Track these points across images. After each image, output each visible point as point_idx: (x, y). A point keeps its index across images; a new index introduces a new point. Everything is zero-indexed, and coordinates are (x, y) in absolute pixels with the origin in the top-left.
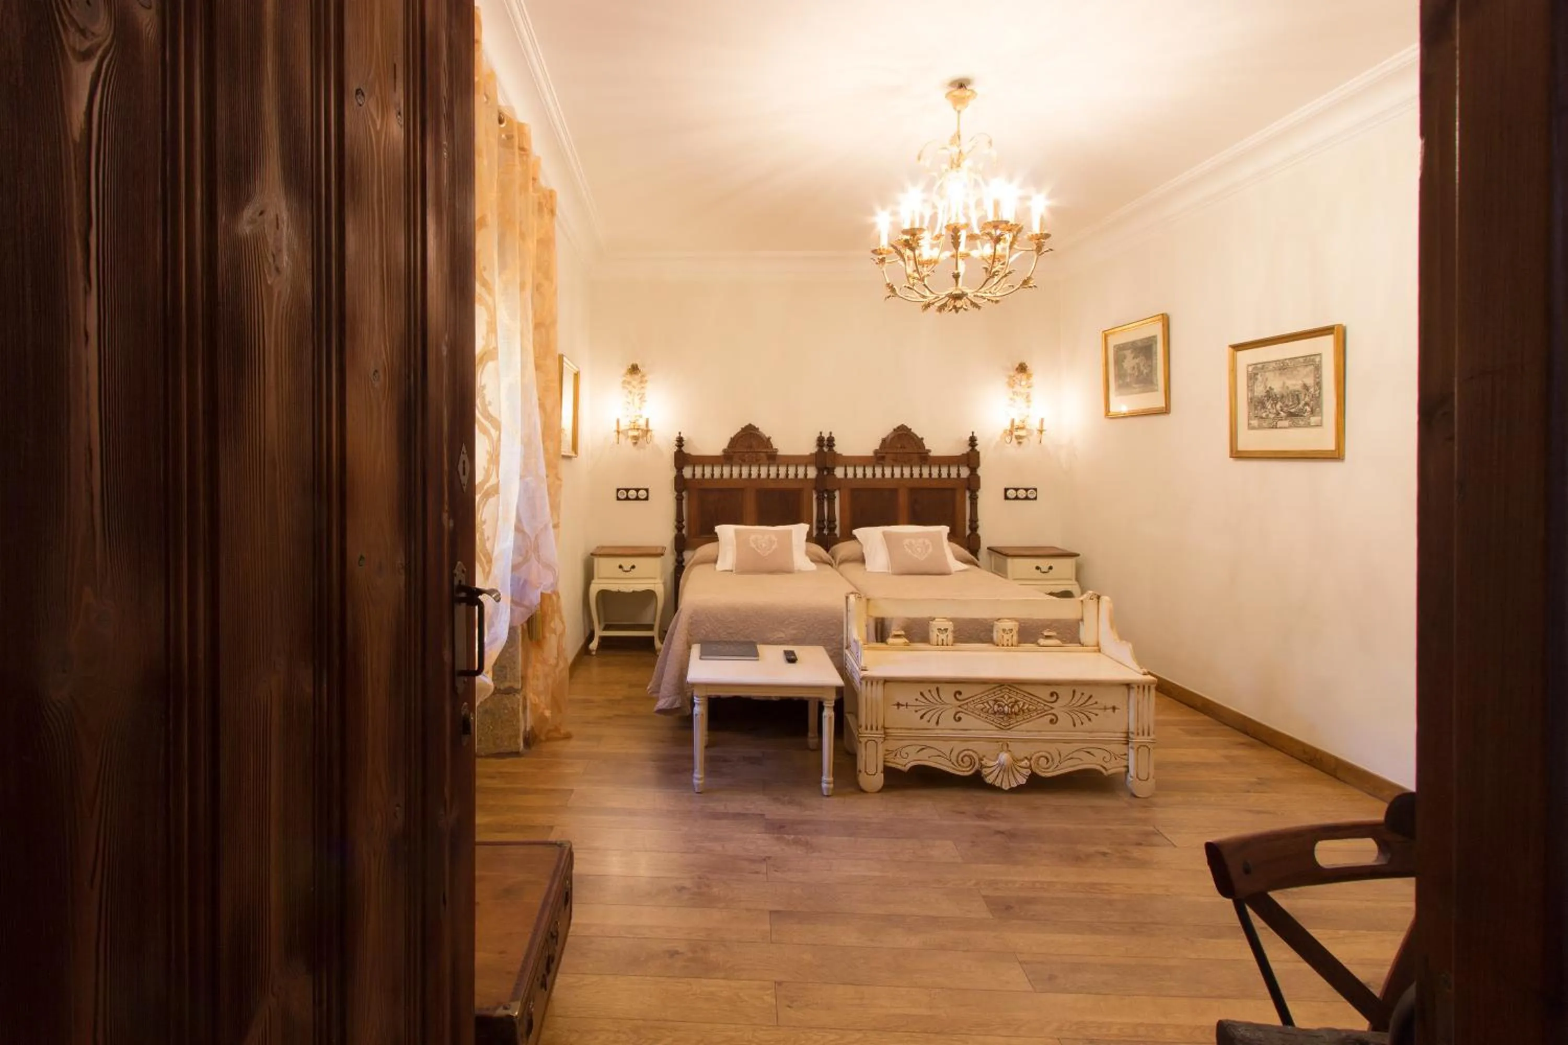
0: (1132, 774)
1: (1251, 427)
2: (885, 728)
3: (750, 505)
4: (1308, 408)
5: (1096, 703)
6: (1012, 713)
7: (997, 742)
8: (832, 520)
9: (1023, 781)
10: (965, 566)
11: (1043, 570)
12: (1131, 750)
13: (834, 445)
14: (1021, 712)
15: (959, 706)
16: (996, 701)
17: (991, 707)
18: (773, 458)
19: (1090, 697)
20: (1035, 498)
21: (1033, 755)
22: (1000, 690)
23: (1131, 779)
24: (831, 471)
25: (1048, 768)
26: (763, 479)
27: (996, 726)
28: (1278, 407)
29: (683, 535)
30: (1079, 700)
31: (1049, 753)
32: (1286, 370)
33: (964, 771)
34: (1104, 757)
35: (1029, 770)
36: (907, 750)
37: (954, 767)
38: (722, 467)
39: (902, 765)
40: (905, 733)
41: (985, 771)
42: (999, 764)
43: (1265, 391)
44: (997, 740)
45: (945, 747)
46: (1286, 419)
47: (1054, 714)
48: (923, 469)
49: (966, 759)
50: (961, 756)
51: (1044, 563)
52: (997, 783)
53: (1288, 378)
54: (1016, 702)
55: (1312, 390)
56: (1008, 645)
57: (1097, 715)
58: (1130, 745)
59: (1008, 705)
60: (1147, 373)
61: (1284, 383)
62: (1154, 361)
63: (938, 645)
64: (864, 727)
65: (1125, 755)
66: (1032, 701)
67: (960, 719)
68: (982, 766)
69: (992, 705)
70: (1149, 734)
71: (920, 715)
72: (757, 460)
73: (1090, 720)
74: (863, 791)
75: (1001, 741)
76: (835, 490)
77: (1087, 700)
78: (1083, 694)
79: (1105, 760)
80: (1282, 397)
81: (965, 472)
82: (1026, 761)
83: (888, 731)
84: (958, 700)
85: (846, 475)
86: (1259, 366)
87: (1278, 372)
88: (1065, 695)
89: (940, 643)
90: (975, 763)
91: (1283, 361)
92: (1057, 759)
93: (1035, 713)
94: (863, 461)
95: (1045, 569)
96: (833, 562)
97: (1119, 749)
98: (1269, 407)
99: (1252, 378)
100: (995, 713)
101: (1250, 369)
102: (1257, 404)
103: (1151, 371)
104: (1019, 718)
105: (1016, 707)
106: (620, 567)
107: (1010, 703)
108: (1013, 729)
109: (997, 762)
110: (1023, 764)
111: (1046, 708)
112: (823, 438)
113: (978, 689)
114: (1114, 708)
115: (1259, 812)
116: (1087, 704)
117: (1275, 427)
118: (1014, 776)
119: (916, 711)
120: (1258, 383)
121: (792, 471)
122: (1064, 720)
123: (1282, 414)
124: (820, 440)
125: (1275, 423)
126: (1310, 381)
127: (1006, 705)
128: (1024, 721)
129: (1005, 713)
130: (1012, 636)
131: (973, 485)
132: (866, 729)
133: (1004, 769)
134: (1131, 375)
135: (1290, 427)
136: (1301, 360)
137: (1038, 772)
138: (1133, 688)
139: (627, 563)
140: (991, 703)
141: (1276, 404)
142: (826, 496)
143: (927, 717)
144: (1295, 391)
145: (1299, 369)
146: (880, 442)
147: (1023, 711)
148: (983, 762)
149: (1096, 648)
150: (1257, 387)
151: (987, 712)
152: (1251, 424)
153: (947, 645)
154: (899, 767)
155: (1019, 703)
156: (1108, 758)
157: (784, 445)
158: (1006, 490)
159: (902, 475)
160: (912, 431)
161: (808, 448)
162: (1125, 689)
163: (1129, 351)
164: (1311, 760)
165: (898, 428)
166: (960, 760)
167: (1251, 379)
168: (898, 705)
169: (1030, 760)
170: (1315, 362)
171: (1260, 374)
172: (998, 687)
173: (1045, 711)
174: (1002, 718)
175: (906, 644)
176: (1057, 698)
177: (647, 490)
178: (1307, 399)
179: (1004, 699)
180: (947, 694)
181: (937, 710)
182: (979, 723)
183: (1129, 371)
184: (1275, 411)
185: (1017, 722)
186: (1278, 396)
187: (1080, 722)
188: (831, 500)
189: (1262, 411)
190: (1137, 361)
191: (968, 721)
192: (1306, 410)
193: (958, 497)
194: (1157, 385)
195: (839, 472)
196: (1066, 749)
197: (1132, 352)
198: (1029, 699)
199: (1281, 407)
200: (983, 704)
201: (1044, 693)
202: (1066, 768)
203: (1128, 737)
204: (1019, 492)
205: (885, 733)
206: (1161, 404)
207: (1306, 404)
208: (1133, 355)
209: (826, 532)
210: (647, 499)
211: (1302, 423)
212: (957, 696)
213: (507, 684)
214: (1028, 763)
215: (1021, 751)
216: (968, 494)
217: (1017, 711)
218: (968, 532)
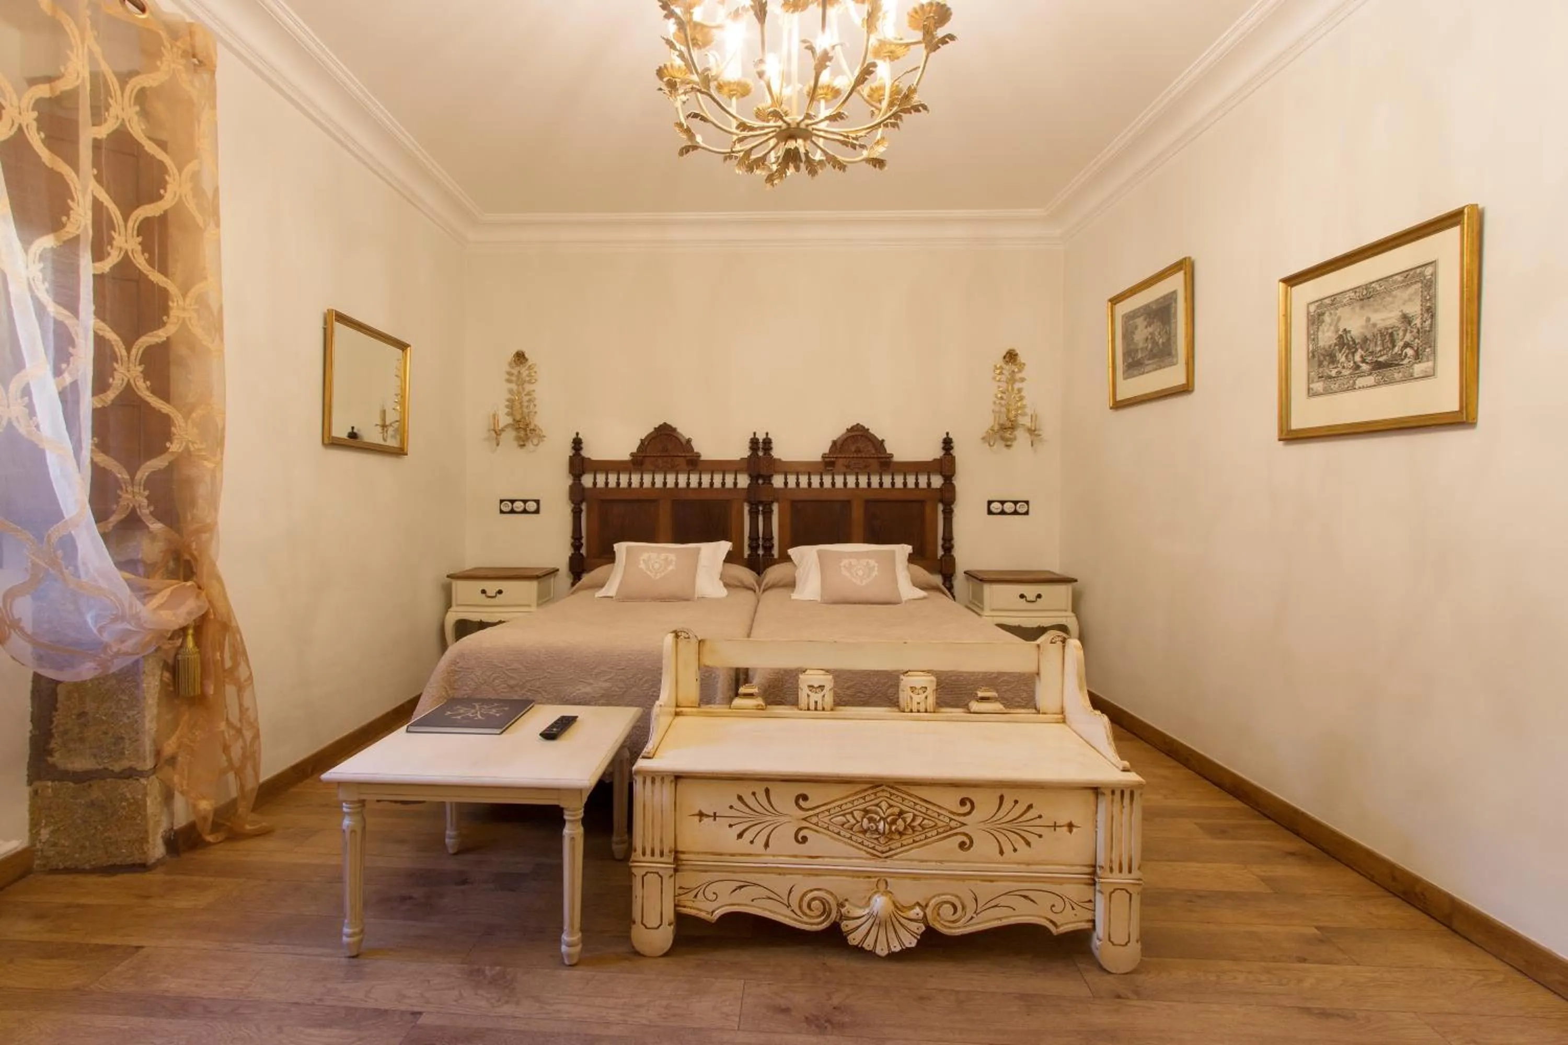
0: (1101, 936)
1: (1311, 393)
2: (676, 852)
3: (665, 518)
4: (1410, 352)
5: (1040, 817)
6: (891, 831)
7: (869, 877)
8: (768, 538)
9: (910, 942)
10: (923, 593)
11: (1028, 599)
12: (1098, 895)
13: (771, 449)
14: (910, 831)
15: (805, 819)
16: (866, 811)
17: (858, 822)
18: (694, 463)
19: (1030, 807)
20: (1027, 513)
21: (931, 899)
22: (875, 794)
23: (1098, 943)
24: (768, 479)
25: (953, 922)
26: (682, 489)
27: (868, 853)
28: (1357, 358)
29: (582, 555)
30: (1009, 811)
31: (957, 896)
32: (1372, 299)
33: (812, 924)
34: (1053, 906)
35: (922, 925)
36: (713, 888)
37: (795, 916)
38: (630, 474)
39: (708, 913)
40: (710, 861)
41: (846, 925)
42: (871, 915)
43: (1336, 337)
44: (868, 875)
45: (780, 885)
46: (1371, 374)
47: (966, 835)
48: (883, 477)
49: (816, 904)
50: (810, 895)
51: (1030, 591)
52: (868, 945)
53: (1376, 311)
54: (901, 813)
55: (1418, 322)
56: (919, 711)
57: (1040, 836)
58: (1098, 887)
59: (884, 819)
60: (1163, 343)
61: (1368, 319)
62: (1173, 326)
63: (809, 709)
64: (639, 851)
65: (1090, 901)
66: (929, 812)
67: (805, 839)
68: (842, 917)
69: (859, 819)
70: (1130, 872)
71: (738, 832)
72: (672, 467)
73: (1028, 844)
74: (638, 954)
75: (875, 877)
76: (772, 502)
77: (1025, 812)
78: (1016, 802)
79: (1053, 909)
80: (1365, 340)
81: (937, 481)
82: (917, 910)
83: (683, 856)
84: (801, 808)
85: (786, 483)
86: (1328, 301)
87: (1357, 305)
88: (985, 806)
89: (812, 706)
90: (830, 910)
91: (1367, 286)
92: (971, 906)
93: (935, 832)
94: (809, 468)
95: (1031, 597)
96: (757, 588)
97: (1076, 892)
98: (1343, 359)
99: (1315, 320)
100: (864, 832)
101: (1312, 308)
102: (1322, 358)
103: (1169, 339)
104: (907, 840)
105: (900, 822)
106: (484, 592)
107: (889, 816)
108: (895, 857)
109: (867, 911)
110: (912, 914)
111: (953, 824)
112: (758, 440)
113: (836, 792)
114: (1070, 826)
115: (1324, 1014)
116: (1020, 820)
117: (1353, 388)
118: (896, 932)
119: (731, 826)
120: (1324, 327)
121: (718, 480)
122: (984, 846)
123: (1365, 367)
124: (754, 442)
125: (1351, 382)
126: (1414, 309)
127: (881, 818)
128: (915, 845)
129: (879, 834)
130: (926, 698)
131: (947, 497)
132: (644, 854)
133: (879, 923)
134: (1142, 349)
135: (1378, 384)
136: (1399, 278)
137: (938, 927)
138: (1103, 794)
139: (492, 586)
140: (858, 815)
141: (1353, 354)
142: (761, 508)
143: (748, 836)
144: (1387, 329)
145: (1394, 293)
146: (830, 444)
147: (913, 828)
148: (843, 910)
149: (1060, 716)
150: (1323, 332)
151: (851, 829)
152: (1312, 389)
153: (823, 709)
154: (703, 915)
155: (905, 815)
156: (1059, 907)
157: (707, 450)
158: (990, 503)
159: (857, 484)
160: (871, 431)
161: (740, 451)
162: (1090, 796)
163: (1142, 318)
164: (1405, 893)
165: (852, 428)
166: (805, 905)
167: (1313, 324)
168: (701, 815)
169: (924, 908)
170: (1425, 277)
171: (1327, 314)
172: (872, 788)
173: (951, 829)
174: (877, 839)
175: (758, 708)
176: (973, 807)
177: (537, 502)
178: (1408, 337)
179: (880, 808)
180: (783, 799)
181: (767, 824)
182: (839, 847)
183: (1141, 345)
184: (1352, 364)
185: (902, 846)
186: (1357, 341)
187: (1012, 848)
188: (768, 515)
189: (1331, 366)
190: (1150, 329)
191: (818, 842)
192: (1406, 354)
193: (928, 510)
194: (1177, 356)
195: (778, 481)
196: (985, 891)
197: (1145, 319)
198: (924, 810)
199: (1362, 357)
200: (844, 815)
201: (950, 800)
202: (987, 921)
203: (1094, 873)
204: (1006, 505)
205: (676, 859)
206: (1181, 380)
207: (1407, 345)
208: (1145, 323)
209: (761, 552)
210: (537, 511)
211: (1397, 376)
212: (801, 802)
213: (125, 764)
214: (921, 914)
215: (908, 893)
216: (940, 507)
217: (901, 829)
218: (940, 552)
